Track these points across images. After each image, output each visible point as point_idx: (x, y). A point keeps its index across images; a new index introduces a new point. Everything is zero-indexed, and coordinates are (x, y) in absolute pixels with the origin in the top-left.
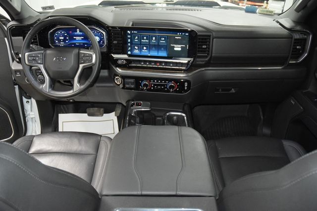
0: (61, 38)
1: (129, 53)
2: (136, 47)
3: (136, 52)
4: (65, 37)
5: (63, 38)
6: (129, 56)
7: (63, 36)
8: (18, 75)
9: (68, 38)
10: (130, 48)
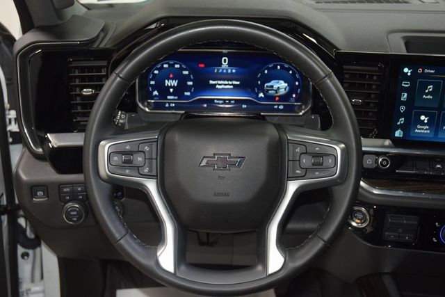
0: (168, 83)
1: (398, 134)
2: (423, 118)
3: (422, 131)
4: (182, 80)
5: (175, 83)
6: (397, 143)
7: (178, 76)
8: (40, 198)
9: (190, 83)
10: (402, 120)
